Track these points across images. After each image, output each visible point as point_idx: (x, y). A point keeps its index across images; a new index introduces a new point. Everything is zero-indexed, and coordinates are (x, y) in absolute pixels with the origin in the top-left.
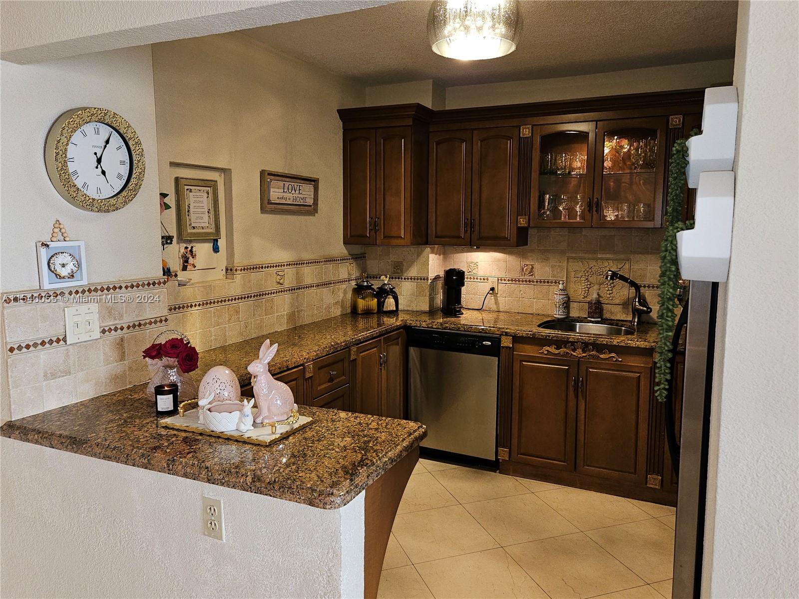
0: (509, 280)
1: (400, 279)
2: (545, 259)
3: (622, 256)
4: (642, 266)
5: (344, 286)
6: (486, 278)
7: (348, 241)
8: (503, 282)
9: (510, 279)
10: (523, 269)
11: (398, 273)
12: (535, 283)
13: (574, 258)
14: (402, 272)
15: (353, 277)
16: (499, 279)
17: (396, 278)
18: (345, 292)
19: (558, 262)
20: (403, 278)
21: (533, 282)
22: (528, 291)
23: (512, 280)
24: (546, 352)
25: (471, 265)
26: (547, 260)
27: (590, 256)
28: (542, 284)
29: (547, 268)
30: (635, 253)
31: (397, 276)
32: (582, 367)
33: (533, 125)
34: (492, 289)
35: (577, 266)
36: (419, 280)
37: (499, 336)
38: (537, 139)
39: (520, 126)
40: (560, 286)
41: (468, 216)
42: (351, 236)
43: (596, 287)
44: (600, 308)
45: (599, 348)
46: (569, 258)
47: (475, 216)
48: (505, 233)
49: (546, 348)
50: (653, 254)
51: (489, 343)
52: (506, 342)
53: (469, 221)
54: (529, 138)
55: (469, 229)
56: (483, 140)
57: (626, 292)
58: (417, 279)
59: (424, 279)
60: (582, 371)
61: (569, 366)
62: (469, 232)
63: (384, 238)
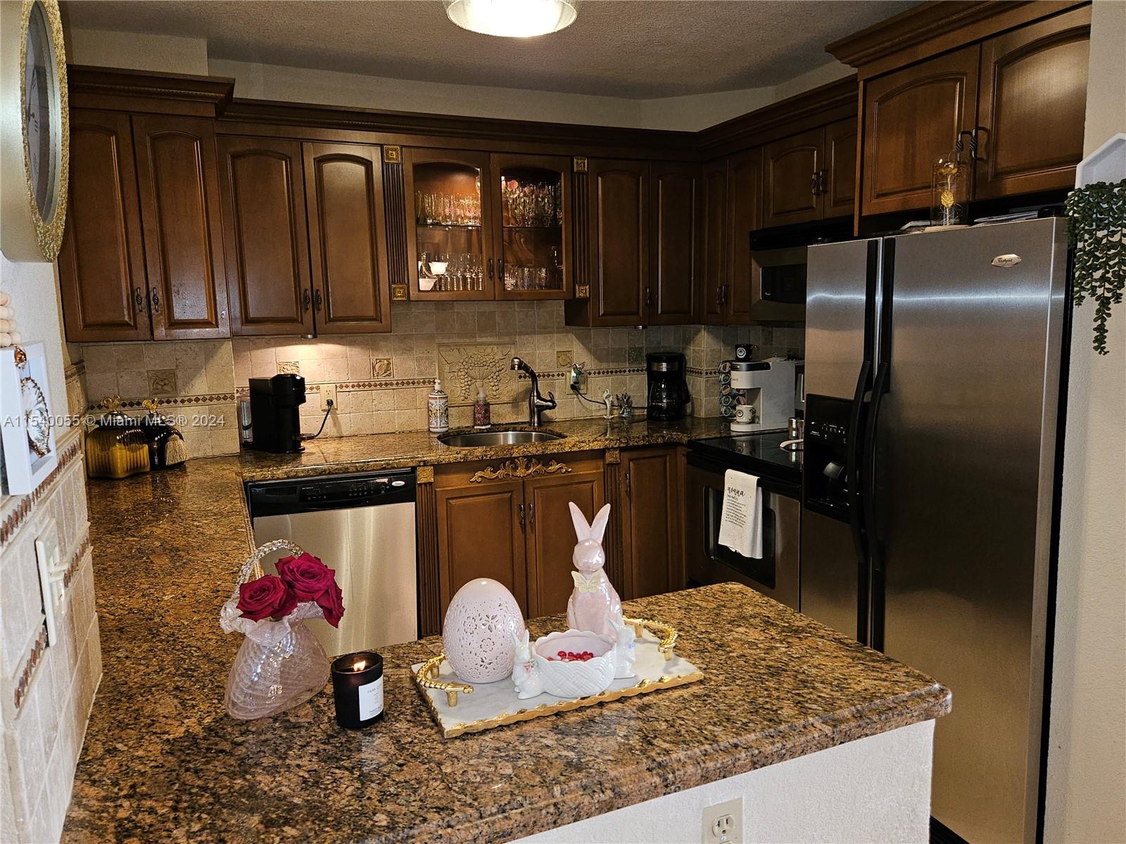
0: (353, 386)
1: (172, 403)
2: (406, 350)
3: (507, 339)
4: (529, 350)
6: (314, 386)
7: (77, 336)
8: (344, 389)
9: (355, 384)
10: (374, 368)
11: (167, 392)
12: (395, 387)
13: (447, 345)
14: (175, 388)
16: (338, 385)
17: (163, 402)
19: (426, 352)
20: (179, 399)
21: (392, 384)
22: (384, 400)
23: (359, 386)
24: (480, 480)
25: (285, 367)
26: (409, 351)
27: (468, 340)
28: (405, 386)
29: (410, 363)
30: (521, 333)
31: (164, 397)
32: (530, 489)
33: (402, 147)
34: (330, 403)
35: (453, 356)
36: (215, 401)
37: (414, 469)
38: (408, 168)
39: (381, 146)
40: (437, 387)
41: (305, 284)
42: (86, 326)
43: (479, 383)
44: (487, 411)
45: (545, 459)
46: (440, 345)
47: (318, 284)
48: (371, 312)
49: (479, 474)
50: (541, 333)
51: (402, 483)
52: (425, 476)
53: (309, 293)
54: (398, 165)
55: (310, 306)
56: (321, 161)
57: (518, 385)
58: (211, 399)
59: (225, 398)
60: (529, 497)
61: (512, 492)
62: (310, 311)
63: (171, 325)
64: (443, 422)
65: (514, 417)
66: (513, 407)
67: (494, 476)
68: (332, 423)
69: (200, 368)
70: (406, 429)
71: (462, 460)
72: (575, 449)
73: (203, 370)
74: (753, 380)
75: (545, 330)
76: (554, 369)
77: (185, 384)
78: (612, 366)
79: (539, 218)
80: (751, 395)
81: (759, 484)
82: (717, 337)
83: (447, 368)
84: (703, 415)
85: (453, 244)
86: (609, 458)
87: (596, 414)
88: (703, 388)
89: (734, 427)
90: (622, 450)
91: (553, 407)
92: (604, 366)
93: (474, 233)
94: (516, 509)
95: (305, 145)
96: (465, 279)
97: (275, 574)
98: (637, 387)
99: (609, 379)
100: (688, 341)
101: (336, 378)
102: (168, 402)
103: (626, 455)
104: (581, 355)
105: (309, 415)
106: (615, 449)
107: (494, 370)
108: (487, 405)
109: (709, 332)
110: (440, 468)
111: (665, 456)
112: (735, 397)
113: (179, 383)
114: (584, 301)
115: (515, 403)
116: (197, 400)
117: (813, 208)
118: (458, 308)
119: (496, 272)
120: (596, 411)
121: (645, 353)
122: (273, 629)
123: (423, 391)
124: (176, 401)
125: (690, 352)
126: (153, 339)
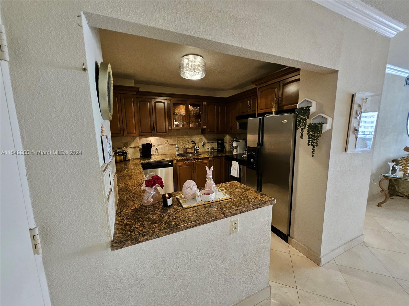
3: (190, 136)
4: (194, 138)
6: (154, 145)
10: (165, 141)
12: (169, 145)
13: (179, 137)
19: (175, 139)
22: (167, 148)
23: (162, 145)
26: (172, 138)
27: (183, 136)
28: (171, 145)
29: (172, 141)
30: (193, 135)
31: (126, 147)
32: (195, 165)
33: (171, 100)
34: (157, 148)
35: (180, 139)
36: (135, 148)
37: (173, 161)
38: (172, 104)
39: (167, 100)
40: (177, 145)
41: (152, 126)
43: (185, 145)
44: (186, 150)
45: (198, 159)
46: (177, 137)
47: (155, 126)
48: (164, 131)
49: (185, 162)
51: (171, 163)
52: (175, 162)
53: (153, 127)
54: (170, 103)
55: (153, 130)
56: (155, 103)
57: (191, 145)
58: (134, 148)
59: (137, 147)
60: (195, 166)
61: (191, 165)
62: (153, 131)
63: (127, 133)
64: (178, 152)
65: (191, 151)
67: (188, 162)
68: (157, 152)
69: (133, 142)
71: (182, 159)
72: (203, 157)
74: (237, 144)
75: (197, 134)
76: (199, 142)
77: (130, 145)
78: (210, 141)
79: (196, 113)
80: (236, 147)
81: (238, 163)
82: (230, 136)
83: (179, 142)
84: (227, 151)
85: (180, 118)
86: (210, 159)
87: (207, 151)
88: (227, 146)
89: (233, 153)
90: (212, 157)
91: (199, 149)
92: (209, 141)
93: (184, 117)
94: (192, 168)
95: (153, 100)
96: (182, 125)
97: (151, 179)
98: (215, 145)
99: (209, 144)
100: (225, 137)
101: (157, 144)
102: (127, 148)
103: (213, 158)
104: (204, 140)
105: (153, 151)
106: (211, 157)
107: (188, 142)
108: (186, 149)
109: (229, 135)
110: (178, 161)
111: (220, 158)
112: (234, 147)
113: (129, 144)
114: (205, 129)
115: (192, 148)
116: (132, 148)
117: (248, 112)
118: (181, 130)
119: (188, 124)
120: (207, 150)
121: (216, 139)
122: (151, 189)
123: (174, 146)
124: (128, 148)
125: (225, 139)
126: (124, 136)
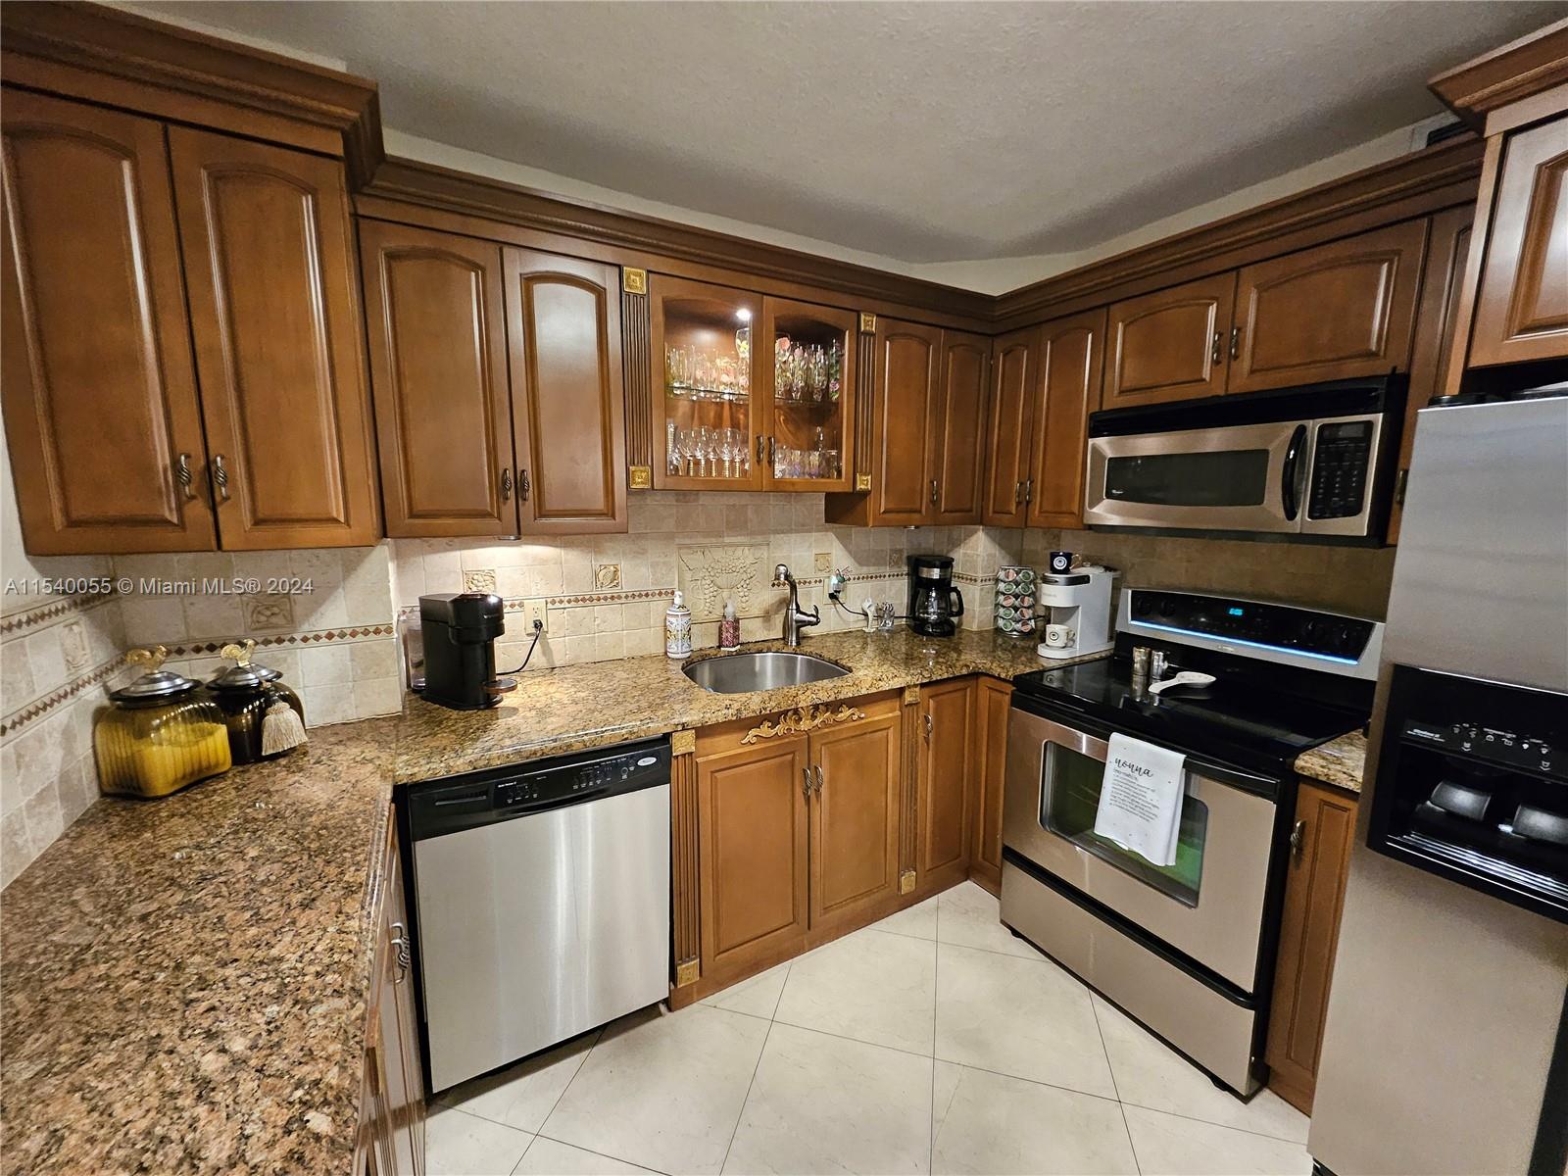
0: (569, 602)
1: (286, 643)
2: (639, 553)
3: (759, 539)
5: (60, 715)
6: (517, 602)
7: (38, 545)
8: (557, 605)
9: (572, 598)
10: (596, 575)
11: (276, 626)
12: (623, 600)
13: (689, 547)
14: (291, 620)
15: (87, 671)
16: (549, 600)
17: (270, 642)
18: (68, 735)
19: (663, 556)
20: (298, 636)
21: (619, 597)
22: (609, 617)
23: (577, 601)
24: (754, 740)
25: (476, 577)
26: (643, 554)
27: (714, 540)
28: (637, 599)
29: (643, 570)
30: (776, 532)
31: (272, 634)
32: (816, 746)
33: (649, 272)
34: (538, 625)
35: (696, 560)
36: (359, 637)
37: (666, 738)
38: (657, 303)
39: (619, 266)
40: (678, 601)
41: (505, 461)
42: (72, 523)
43: (725, 594)
44: (736, 629)
45: (834, 706)
46: (681, 547)
47: (525, 463)
48: (600, 504)
49: (753, 732)
50: (797, 532)
51: (653, 760)
52: (682, 744)
53: (510, 474)
54: (642, 296)
55: (511, 494)
56: (530, 280)
57: (769, 596)
58: (353, 634)
59: (377, 632)
60: (814, 756)
61: (793, 753)
62: (512, 501)
63: (258, 522)
64: (686, 645)
65: (765, 632)
66: (764, 621)
67: (773, 732)
68: (540, 651)
69: (335, 588)
70: (637, 653)
71: (734, 718)
72: (874, 690)
73: (340, 590)
75: (803, 528)
76: (812, 576)
77: (307, 616)
78: (873, 570)
80: (1065, 614)
81: (1186, 765)
82: (993, 539)
83: (688, 576)
84: (975, 628)
85: (700, 418)
86: (908, 698)
87: (854, 627)
88: (977, 597)
89: (1042, 650)
90: (923, 685)
91: (816, 623)
92: (865, 570)
93: (727, 407)
94: (798, 774)
95: (506, 250)
96: (720, 461)
98: (897, 592)
99: (869, 585)
100: (956, 544)
101: (545, 592)
102: (280, 641)
103: (927, 691)
104: (840, 557)
105: (507, 652)
106: (915, 686)
107: (745, 577)
108: (737, 620)
109: (987, 534)
110: (703, 731)
111: (966, 689)
112: (1048, 616)
113: (298, 610)
114: (865, 494)
115: (767, 617)
116: (330, 636)
117: (1204, 380)
118: (704, 499)
119: (765, 455)
120: (855, 623)
121: (905, 555)
123: (658, 606)
124: (292, 640)
125: (958, 555)
126: (220, 547)
